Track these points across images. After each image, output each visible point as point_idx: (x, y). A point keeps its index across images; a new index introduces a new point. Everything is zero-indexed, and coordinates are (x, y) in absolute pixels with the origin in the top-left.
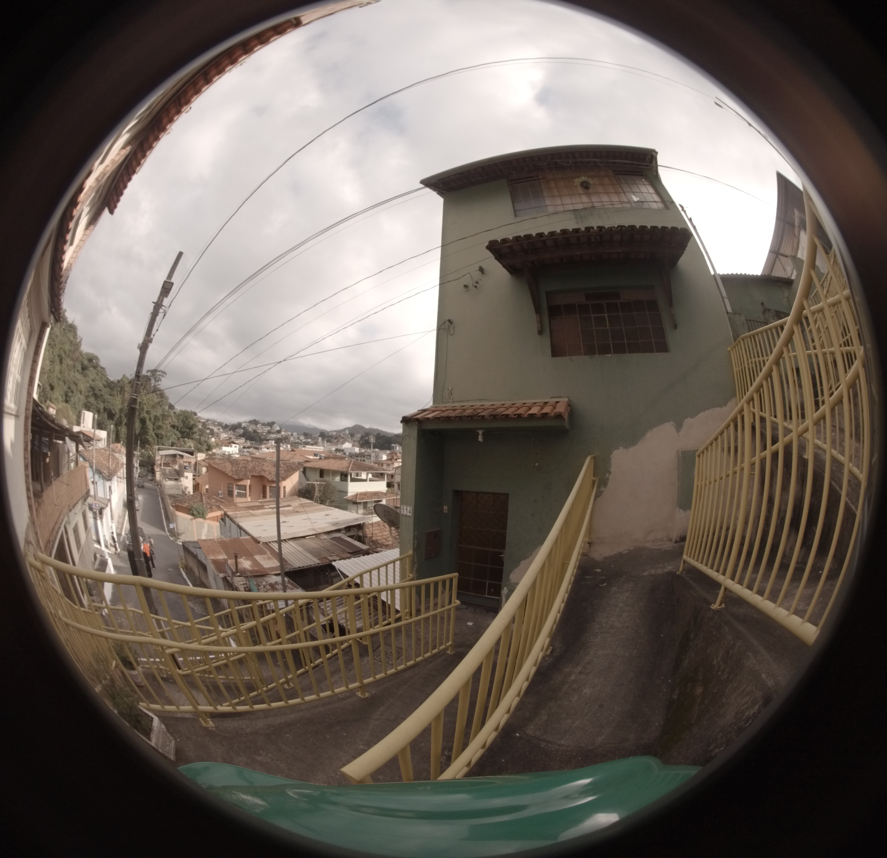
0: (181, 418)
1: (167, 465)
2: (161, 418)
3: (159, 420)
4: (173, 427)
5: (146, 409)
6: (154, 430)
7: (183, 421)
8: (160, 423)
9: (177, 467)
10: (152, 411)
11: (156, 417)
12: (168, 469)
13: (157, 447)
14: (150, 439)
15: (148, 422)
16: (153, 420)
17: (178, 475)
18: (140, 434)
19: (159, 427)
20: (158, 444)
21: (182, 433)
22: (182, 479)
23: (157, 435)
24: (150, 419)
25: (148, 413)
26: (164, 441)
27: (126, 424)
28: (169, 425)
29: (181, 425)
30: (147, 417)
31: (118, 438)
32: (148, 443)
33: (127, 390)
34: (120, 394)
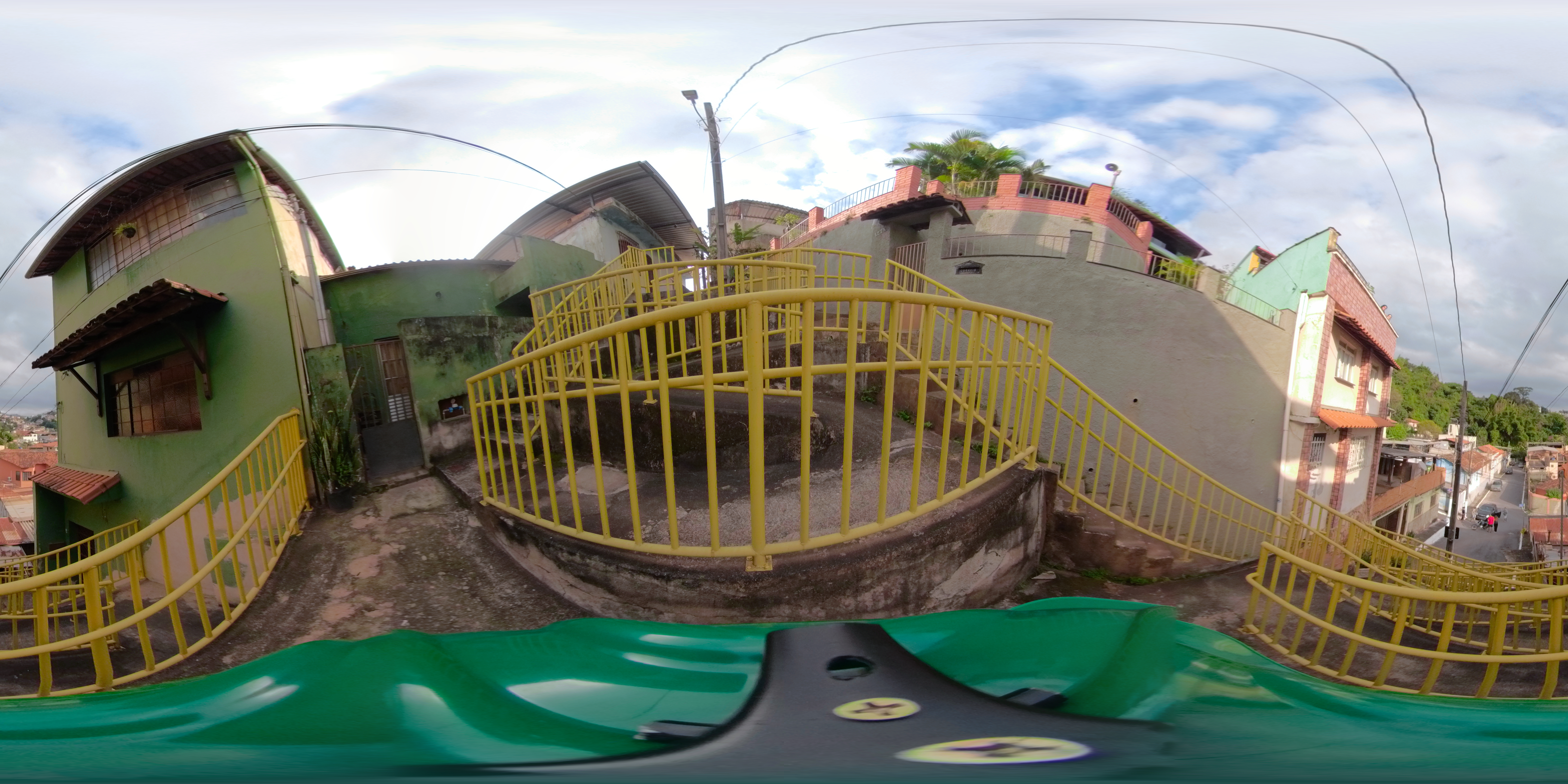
0: (1552, 419)
1: (1533, 457)
2: (1531, 421)
3: (1530, 423)
4: (1545, 426)
5: (1516, 416)
6: (1525, 430)
7: (1553, 421)
8: (1531, 426)
9: (1543, 459)
10: (1522, 418)
12: (1535, 461)
13: (1528, 443)
14: (1522, 438)
15: (1519, 426)
16: (1524, 423)
17: (1544, 464)
18: (1512, 434)
19: (1530, 429)
20: (1530, 441)
21: (1553, 430)
22: (1547, 468)
23: (1529, 435)
24: (1521, 424)
25: (1518, 419)
26: (1536, 438)
27: (1498, 429)
28: (1541, 426)
29: (1552, 424)
30: (1518, 422)
31: (1490, 439)
32: (1520, 439)
33: (1496, 404)
34: (1490, 407)
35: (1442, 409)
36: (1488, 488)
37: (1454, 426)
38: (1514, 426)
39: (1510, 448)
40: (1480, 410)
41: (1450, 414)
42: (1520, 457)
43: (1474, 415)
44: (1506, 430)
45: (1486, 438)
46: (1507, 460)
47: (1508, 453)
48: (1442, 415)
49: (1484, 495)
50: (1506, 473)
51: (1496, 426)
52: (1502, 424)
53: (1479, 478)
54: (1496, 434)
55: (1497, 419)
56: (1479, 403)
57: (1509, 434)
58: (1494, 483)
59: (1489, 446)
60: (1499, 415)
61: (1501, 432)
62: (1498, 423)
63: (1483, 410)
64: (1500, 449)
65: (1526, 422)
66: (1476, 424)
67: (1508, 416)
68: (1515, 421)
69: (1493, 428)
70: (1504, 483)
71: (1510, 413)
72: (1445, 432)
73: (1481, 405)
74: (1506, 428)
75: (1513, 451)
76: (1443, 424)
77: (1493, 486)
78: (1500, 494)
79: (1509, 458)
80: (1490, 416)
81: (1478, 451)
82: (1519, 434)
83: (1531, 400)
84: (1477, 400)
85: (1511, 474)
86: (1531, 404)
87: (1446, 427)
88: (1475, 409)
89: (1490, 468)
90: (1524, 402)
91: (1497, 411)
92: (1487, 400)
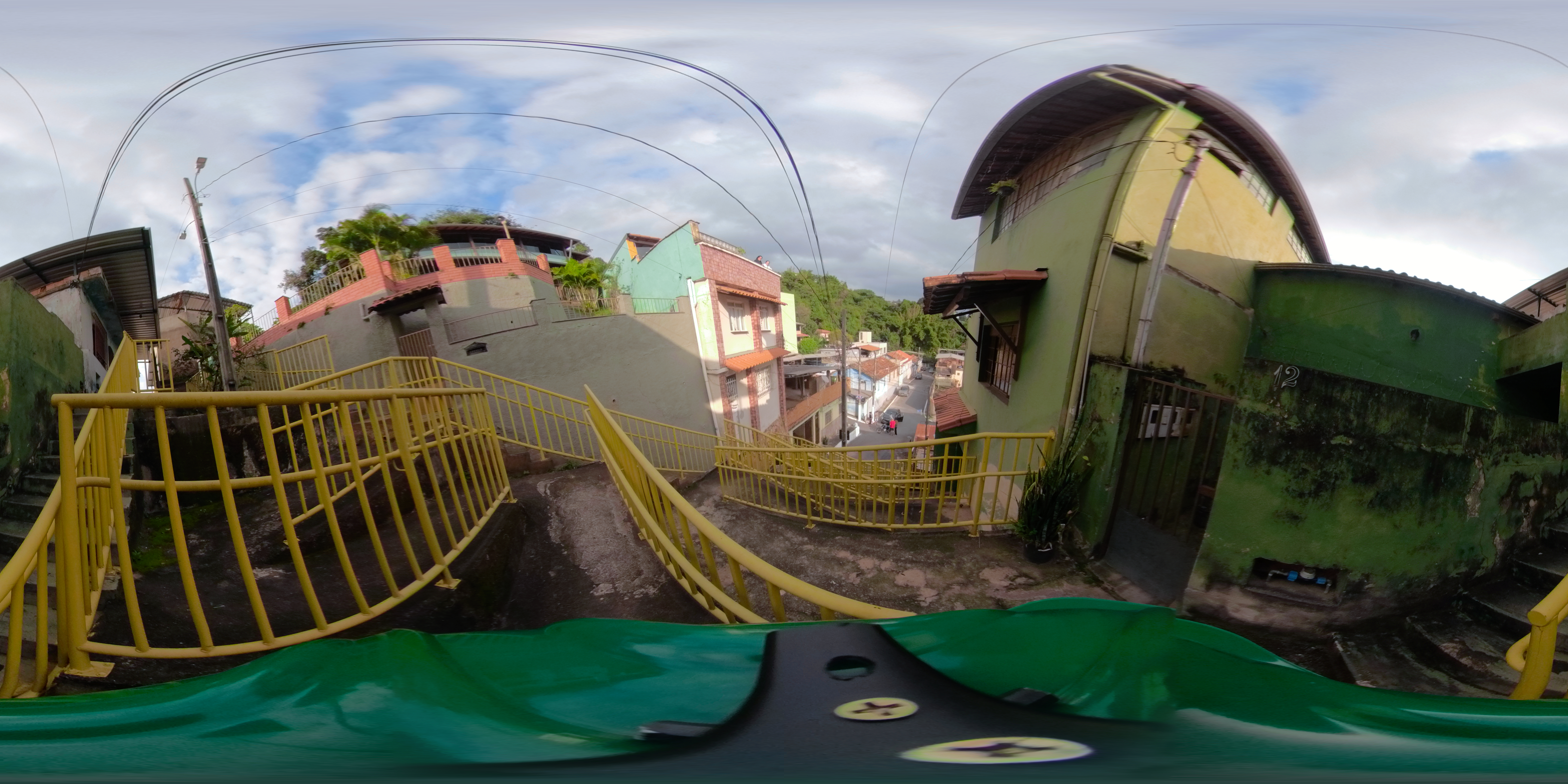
1: (942, 364)
2: (944, 328)
3: (943, 330)
5: (929, 322)
6: (938, 336)
8: (944, 332)
9: (950, 367)
10: (935, 324)
12: (942, 368)
13: (940, 349)
14: (934, 344)
15: (932, 331)
16: (937, 329)
17: (951, 372)
18: (924, 340)
19: (943, 335)
20: (942, 347)
22: (953, 375)
23: (941, 341)
24: (934, 330)
25: (931, 325)
26: (948, 344)
27: (910, 334)
30: (931, 328)
31: (902, 344)
32: (932, 346)
33: (908, 310)
34: (902, 312)
35: (853, 317)
36: (896, 393)
37: (864, 333)
38: (927, 332)
39: (921, 354)
40: (892, 315)
41: (861, 321)
42: (931, 363)
43: (885, 321)
44: (918, 335)
45: (898, 343)
46: (917, 366)
47: (919, 359)
48: (853, 322)
49: (892, 400)
50: (916, 378)
51: (908, 331)
52: (914, 330)
53: (886, 385)
54: (908, 339)
55: (909, 325)
56: (891, 309)
57: (922, 339)
58: (902, 388)
59: (899, 352)
60: (911, 320)
61: (913, 337)
62: (910, 328)
63: (895, 315)
64: (910, 354)
65: (939, 328)
66: (888, 329)
67: (921, 321)
68: (928, 327)
69: (905, 333)
70: (911, 387)
71: (923, 318)
72: (857, 340)
73: (893, 311)
74: (919, 333)
75: (924, 357)
76: (855, 332)
77: (900, 392)
78: (906, 399)
79: (920, 363)
80: (903, 322)
81: (887, 358)
82: (931, 339)
84: (889, 305)
85: (920, 379)
87: (858, 334)
88: (887, 315)
89: (898, 374)
91: (910, 315)
92: (899, 305)
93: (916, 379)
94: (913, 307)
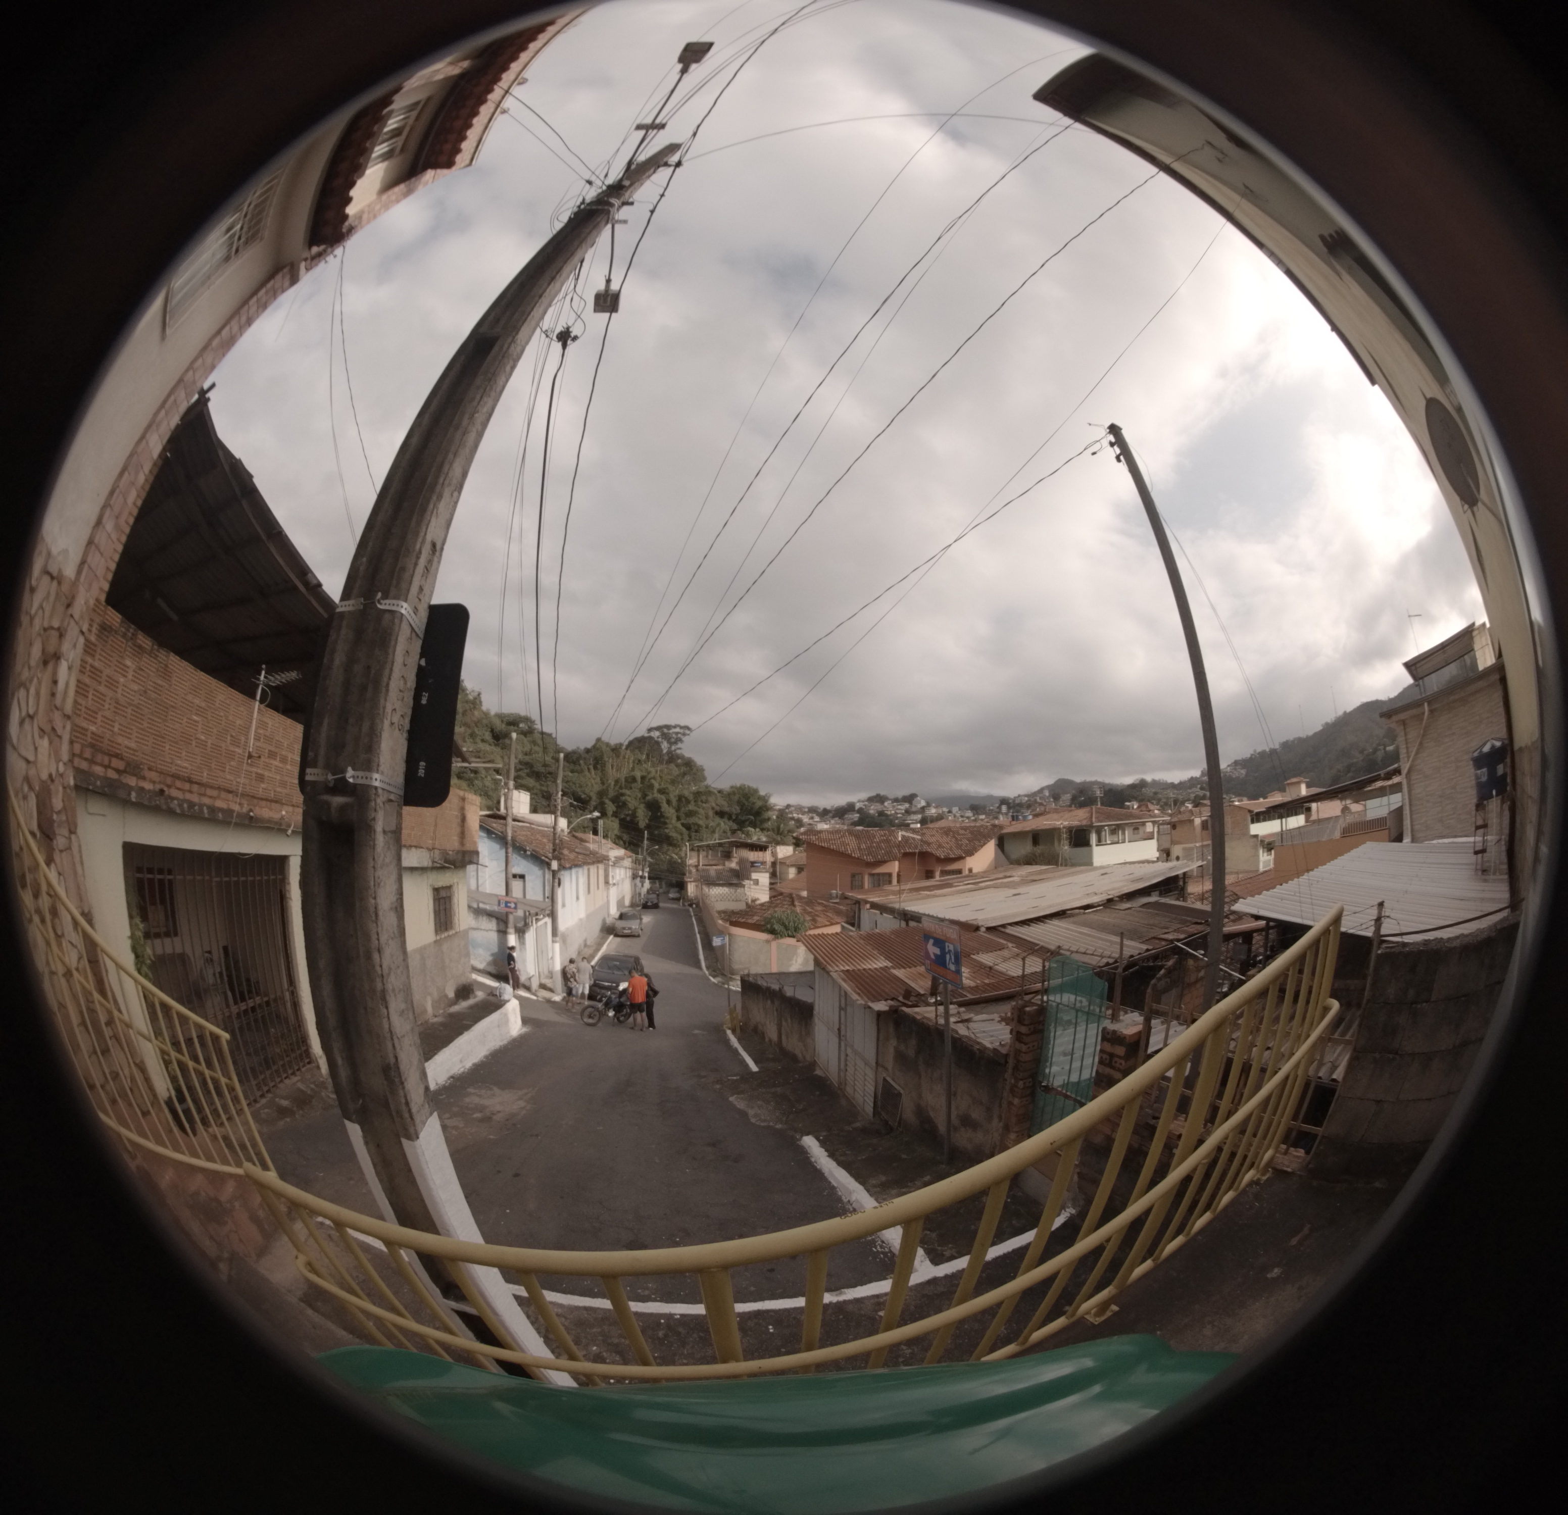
0: (736, 797)
2: (691, 797)
3: (688, 802)
4: (721, 814)
5: (657, 786)
6: (678, 819)
7: (738, 803)
8: (691, 807)
10: (670, 791)
11: (680, 798)
13: (687, 846)
14: (673, 834)
15: (664, 806)
16: (674, 803)
17: (737, 878)
18: (648, 827)
19: (691, 814)
20: (690, 842)
21: (740, 821)
22: (746, 884)
23: (688, 827)
24: (669, 802)
25: (662, 791)
26: (704, 834)
27: (615, 814)
28: (711, 813)
29: (736, 809)
30: (662, 798)
32: (669, 841)
33: (609, 761)
34: (595, 768)
36: (608, 928)
37: (518, 796)
38: (653, 807)
39: (646, 855)
40: (572, 771)
42: (671, 873)
44: (634, 815)
46: (642, 879)
47: (641, 866)
49: (600, 944)
51: (611, 808)
52: (625, 804)
55: (612, 794)
56: (573, 759)
57: (642, 824)
58: (620, 920)
59: (599, 838)
60: (617, 781)
62: (615, 800)
63: (581, 772)
64: (623, 853)
68: (654, 797)
71: (643, 778)
73: (576, 762)
74: (635, 811)
75: (653, 861)
77: (618, 926)
79: (647, 876)
80: (597, 788)
82: (665, 824)
83: (687, 754)
85: (656, 906)
86: (689, 764)
89: (606, 884)
90: (672, 758)
91: (612, 774)
92: (588, 751)
93: (645, 906)
94: (618, 756)
